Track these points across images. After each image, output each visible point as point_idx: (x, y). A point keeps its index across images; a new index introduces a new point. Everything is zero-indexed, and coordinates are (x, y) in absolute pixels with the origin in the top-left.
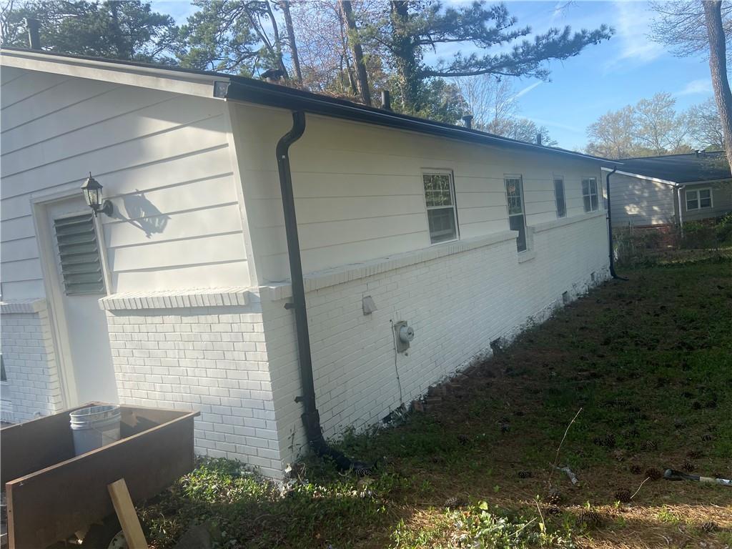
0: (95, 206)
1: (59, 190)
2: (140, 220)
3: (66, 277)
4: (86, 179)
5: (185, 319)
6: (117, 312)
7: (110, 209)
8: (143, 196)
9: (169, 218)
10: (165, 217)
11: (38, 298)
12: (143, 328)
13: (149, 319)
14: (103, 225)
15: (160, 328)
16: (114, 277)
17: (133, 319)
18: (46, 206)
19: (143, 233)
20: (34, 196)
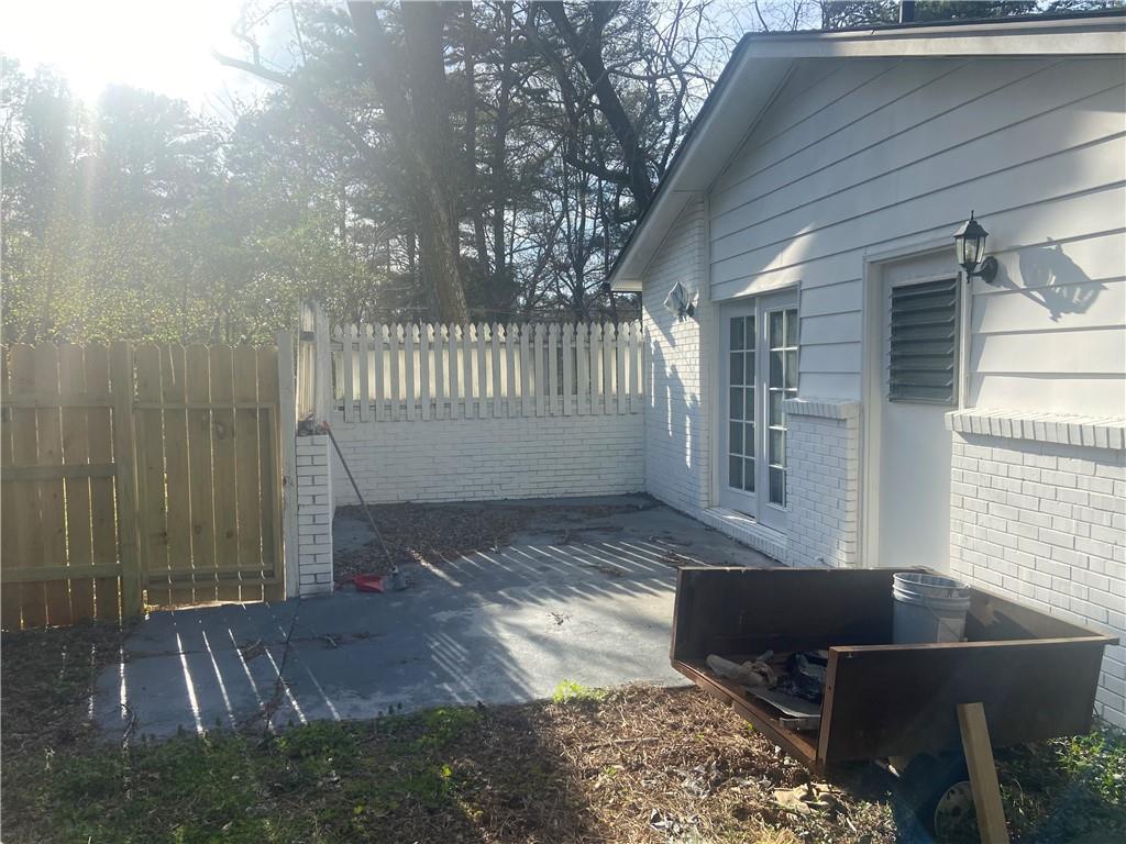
0: (969, 265)
1: (910, 242)
2: (1044, 290)
3: (894, 373)
4: (965, 221)
5: (1103, 469)
6: (972, 438)
7: (991, 272)
8: (1059, 250)
9: (1105, 288)
10: (1098, 285)
11: (848, 400)
12: (1016, 471)
13: (1030, 458)
14: (973, 296)
15: (1048, 476)
16: (975, 380)
17: (999, 453)
18: (885, 266)
19: (1047, 313)
20: (871, 251)
